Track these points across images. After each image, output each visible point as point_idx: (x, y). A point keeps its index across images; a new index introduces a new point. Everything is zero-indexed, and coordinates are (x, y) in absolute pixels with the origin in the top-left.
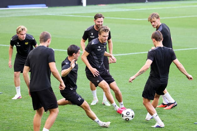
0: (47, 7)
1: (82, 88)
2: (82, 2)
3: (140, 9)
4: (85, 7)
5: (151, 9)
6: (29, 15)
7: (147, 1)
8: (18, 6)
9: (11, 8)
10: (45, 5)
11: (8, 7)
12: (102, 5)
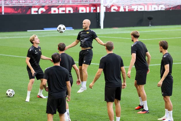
0: (73, 30)
1: (101, 92)
2: (100, 25)
3: (145, 32)
4: (102, 29)
5: (153, 31)
6: (60, 35)
7: (150, 25)
8: (51, 28)
9: (46, 30)
10: (72, 28)
11: (44, 29)
12: (115, 28)
